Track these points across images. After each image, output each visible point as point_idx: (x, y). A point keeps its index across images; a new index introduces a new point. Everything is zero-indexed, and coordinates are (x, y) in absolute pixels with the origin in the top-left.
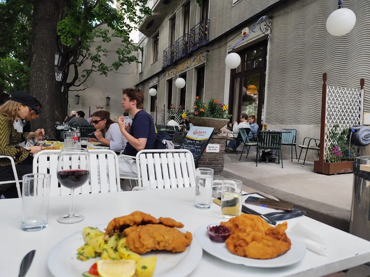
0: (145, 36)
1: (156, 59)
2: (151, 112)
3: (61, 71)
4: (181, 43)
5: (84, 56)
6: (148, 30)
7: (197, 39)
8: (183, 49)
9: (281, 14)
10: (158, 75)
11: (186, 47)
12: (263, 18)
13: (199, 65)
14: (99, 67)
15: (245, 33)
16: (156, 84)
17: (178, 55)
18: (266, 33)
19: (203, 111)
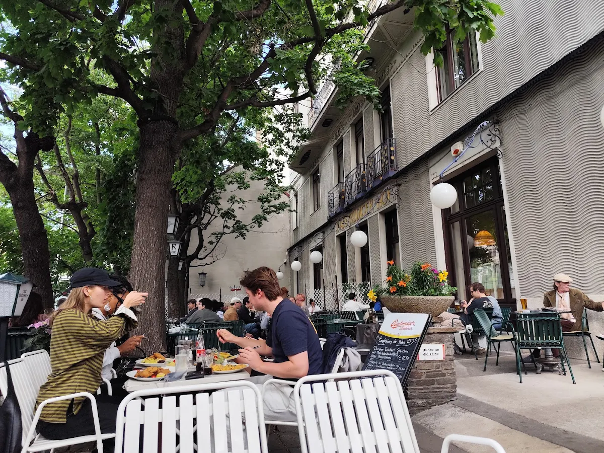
0: (299, 174)
1: (317, 206)
2: (316, 290)
3: (177, 240)
4: (354, 179)
5: (212, 213)
6: (303, 165)
7: (379, 170)
8: (358, 186)
9: (513, 115)
10: (322, 229)
11: (363, 183)
12: (483, 125)
13: (385, 208)
14: (233, 226)
15: (456, 151)
16: (320, 244)
17: (350, 197)
18: (493, 147)
19: (405, 285)
